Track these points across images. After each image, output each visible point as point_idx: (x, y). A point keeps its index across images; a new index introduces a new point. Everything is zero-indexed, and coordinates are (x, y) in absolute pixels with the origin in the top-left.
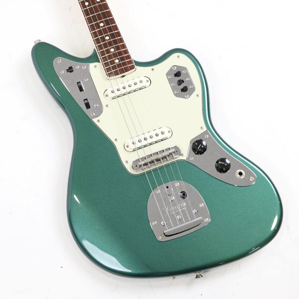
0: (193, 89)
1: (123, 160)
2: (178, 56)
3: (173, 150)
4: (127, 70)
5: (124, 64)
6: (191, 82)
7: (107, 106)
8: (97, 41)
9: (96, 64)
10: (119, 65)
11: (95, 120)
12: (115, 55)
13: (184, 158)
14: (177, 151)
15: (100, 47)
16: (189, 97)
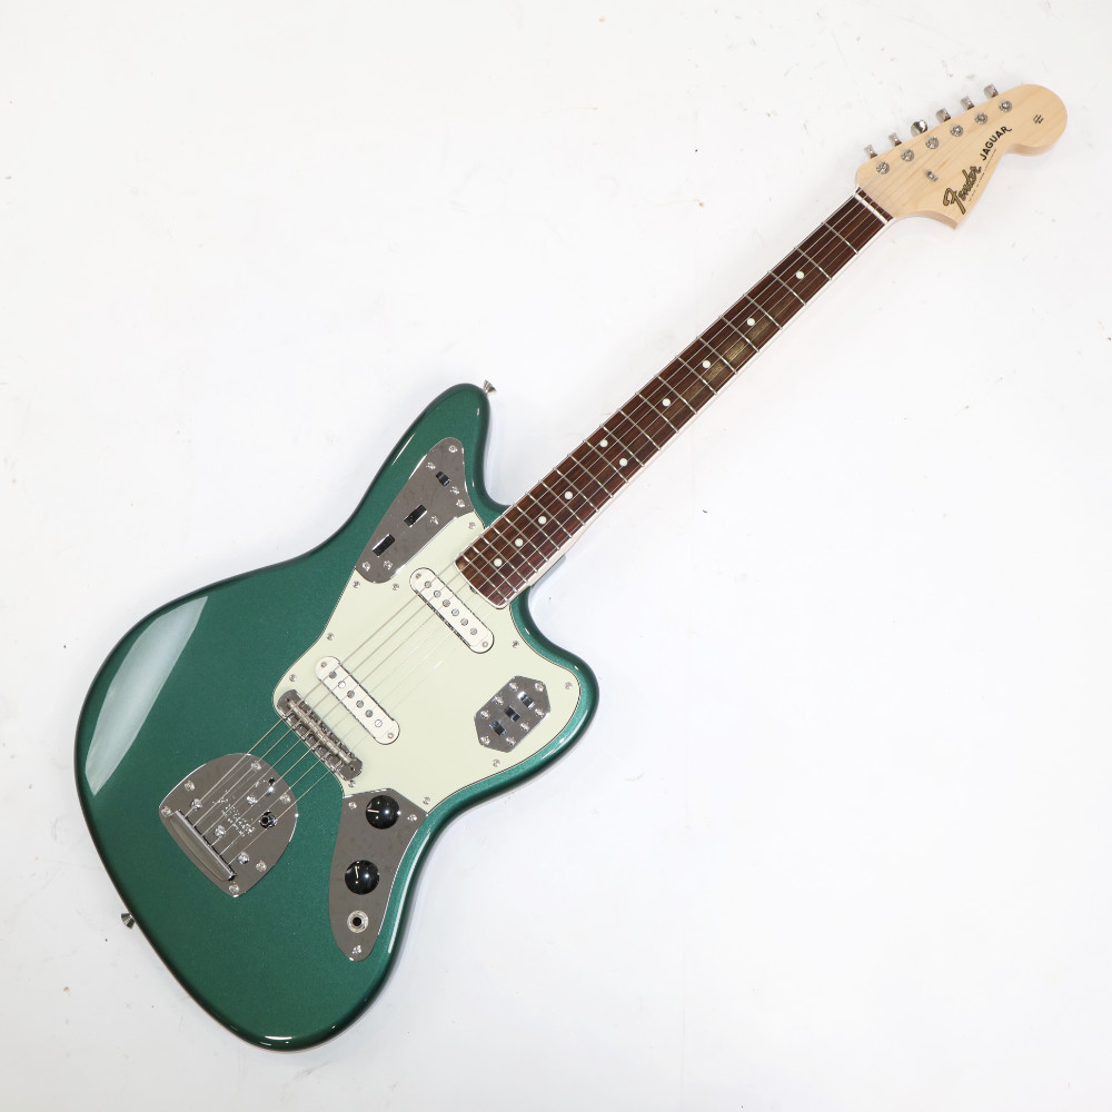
0: (507, 748)
1: (294, 670)
2: (568, 685)
3: (347, 760)
4: (485, 591)
5: (497, 580)
6: (520, 735)
7: (396, 586)
8: (525, 502)
9: (478, 523)
10: (489, 570)
11: (356, 576)
12: (508, 552)
13: (348, 790)
14: (353, 768)
15: (514, 514)
16: (486, 746)
